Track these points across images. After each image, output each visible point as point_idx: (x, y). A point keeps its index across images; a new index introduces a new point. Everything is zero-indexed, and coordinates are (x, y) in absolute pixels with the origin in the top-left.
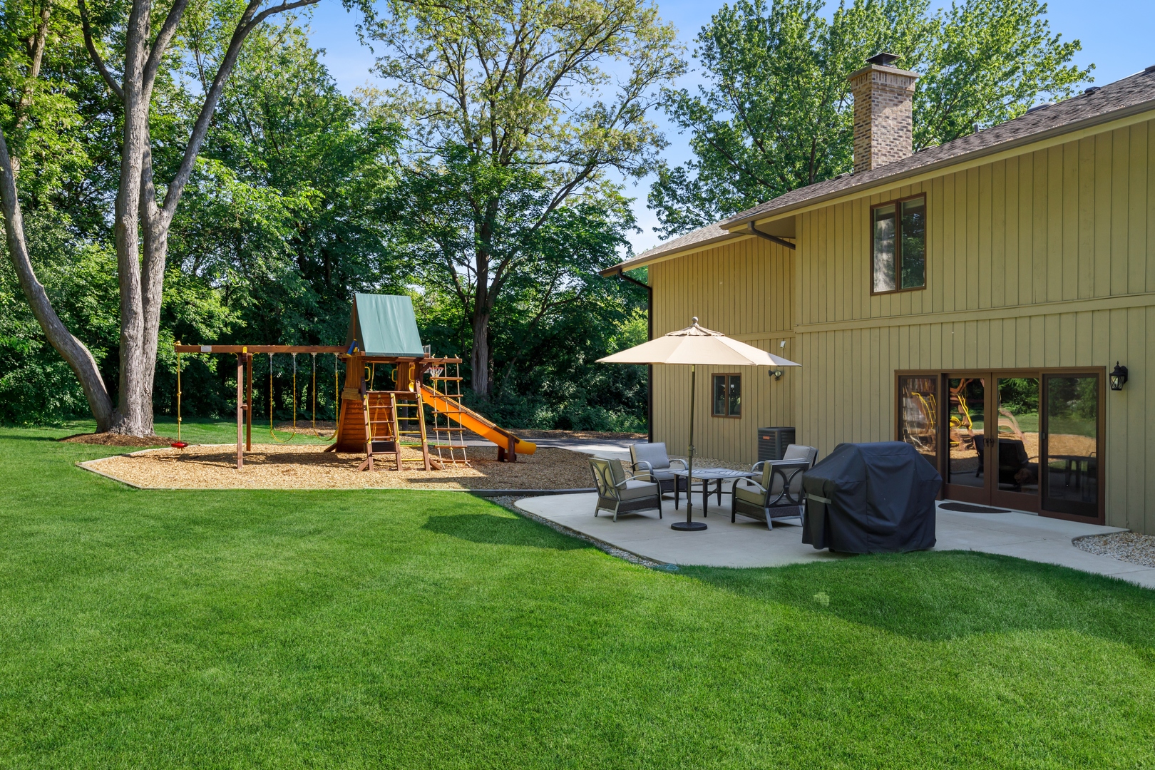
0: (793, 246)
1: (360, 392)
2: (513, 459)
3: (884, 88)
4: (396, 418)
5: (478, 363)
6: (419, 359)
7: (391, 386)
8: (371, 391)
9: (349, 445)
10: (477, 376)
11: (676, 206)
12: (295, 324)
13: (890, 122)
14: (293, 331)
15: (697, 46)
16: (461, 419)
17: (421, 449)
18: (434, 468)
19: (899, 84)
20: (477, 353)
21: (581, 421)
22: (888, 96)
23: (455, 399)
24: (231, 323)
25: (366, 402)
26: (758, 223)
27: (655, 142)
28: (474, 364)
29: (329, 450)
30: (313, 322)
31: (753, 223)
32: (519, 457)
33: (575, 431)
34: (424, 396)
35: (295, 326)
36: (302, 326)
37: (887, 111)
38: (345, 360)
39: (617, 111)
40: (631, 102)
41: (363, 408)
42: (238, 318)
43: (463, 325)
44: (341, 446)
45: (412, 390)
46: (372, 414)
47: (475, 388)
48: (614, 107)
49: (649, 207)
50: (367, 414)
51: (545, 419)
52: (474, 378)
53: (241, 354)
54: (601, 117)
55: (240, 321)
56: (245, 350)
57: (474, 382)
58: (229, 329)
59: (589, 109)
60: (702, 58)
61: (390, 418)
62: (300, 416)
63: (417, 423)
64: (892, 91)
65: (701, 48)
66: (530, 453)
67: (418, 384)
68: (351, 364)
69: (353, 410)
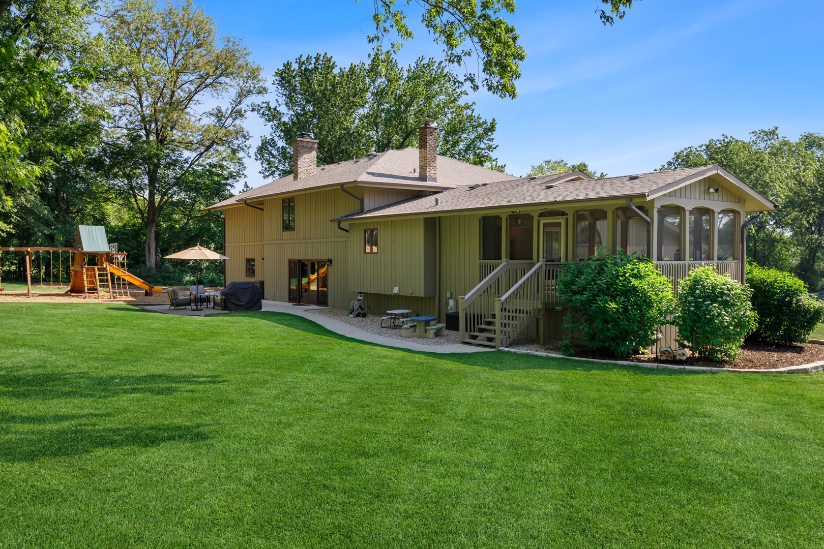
0: (263, 210)
1: (82, 267)
2: (151, 295)
3: (303, 147)
4: (98, 278)
5: (149, 250)
6: (107, 254)
7: (96, 265)
8: (86, 266)
9: (76, 290)
10: (149, 257)
11: (271, 159)
12: (42, 231)
13: (306, 160)
14: (40, 234)
15: (274, 78)
16: (127, 278)
17: (109, 292)
18: (115, 298)
19: (310, 145)
20: (149, 245)
21: (209, 282)
22: (305, 150)
23: (125, 270)
24: (7, 231)
25: (84, 271)
26: (247, 201)
27: (244, 136)
28: (147, 251)
29: (67, 292)
30: (51, 229)
31: (245, 201)
32: (153, 294)
33: (205, 287)
34: (110, 269)
35: (42, 232)
36: (46, 232)
37: (305, 156)
38: (74, 253)
39: (229, 112)
40: (237, 108)
41: (83, 274)
42: (10, 228)
43: (141, 228)
44: (72, 291)
45: (105, 266)
46: (87, 275)
47: (148, 264)
48: (228, 109)
49: (256, 160)
50: (85, 276)
51: (188, 281)
52: (147, 258)
53: (27, 251)
54: (219, 115)
55: (12, 230)
56: (29, 249)
57: (147, 261)
58: (5, 234)
59: (213, 110)
60: (277, 85)
61: (95, 278)
62: (44, 280)
63: (107, 281)
64: (307, 148)
65: (277, 80)
66: (159, 292)
67: (108, 264)
68: (77, 255)
69: (78, 274)
